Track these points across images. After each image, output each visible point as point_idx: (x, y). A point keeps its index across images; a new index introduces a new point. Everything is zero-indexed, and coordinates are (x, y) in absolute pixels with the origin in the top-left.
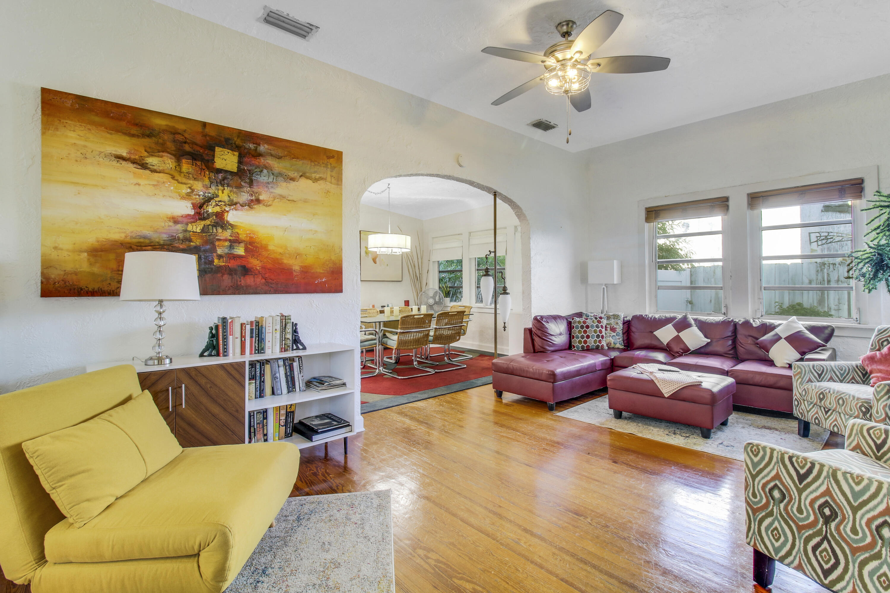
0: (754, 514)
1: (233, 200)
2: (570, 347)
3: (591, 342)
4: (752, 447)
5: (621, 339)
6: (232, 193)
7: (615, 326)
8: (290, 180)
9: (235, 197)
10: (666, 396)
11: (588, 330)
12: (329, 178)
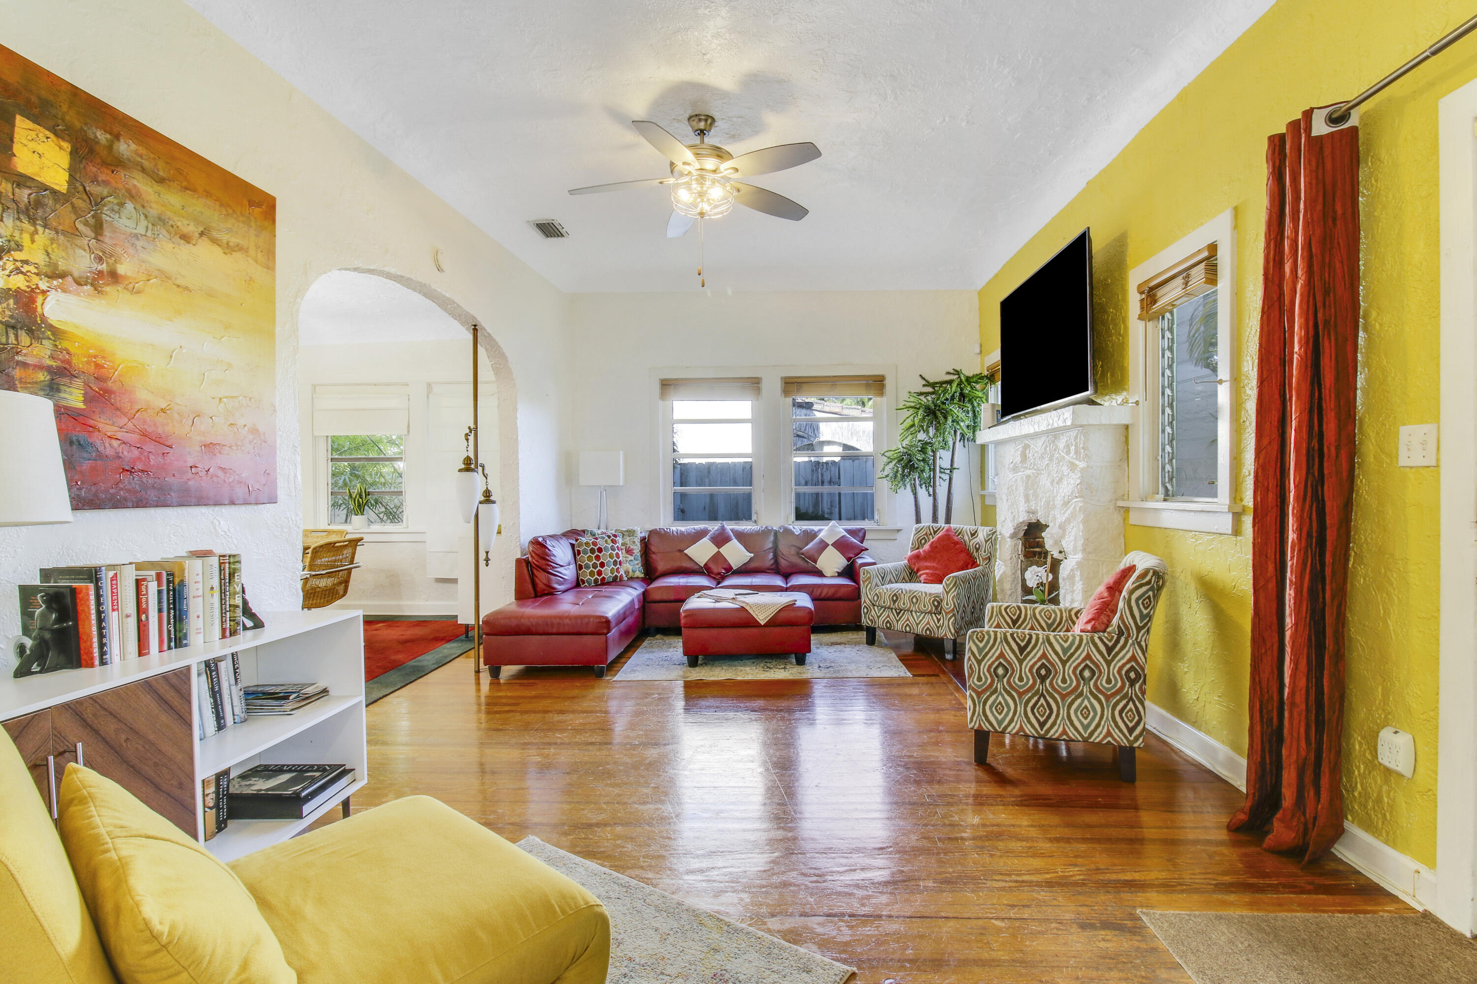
0: (979, 697)
1: (56, 265)
2: (578, 584)
3: (607, 573)
4: (977, 635)
5: (640, 565)
6: (54, 246)
7: (632, 547)
8: (180, 238)
9: (63, 257)
10: (762, 623)
11: (601, 555)
12: (252, 252)
